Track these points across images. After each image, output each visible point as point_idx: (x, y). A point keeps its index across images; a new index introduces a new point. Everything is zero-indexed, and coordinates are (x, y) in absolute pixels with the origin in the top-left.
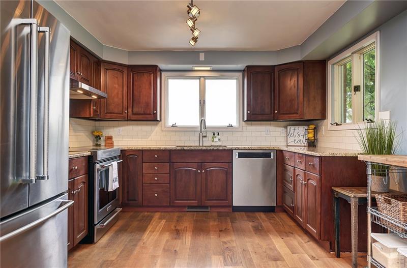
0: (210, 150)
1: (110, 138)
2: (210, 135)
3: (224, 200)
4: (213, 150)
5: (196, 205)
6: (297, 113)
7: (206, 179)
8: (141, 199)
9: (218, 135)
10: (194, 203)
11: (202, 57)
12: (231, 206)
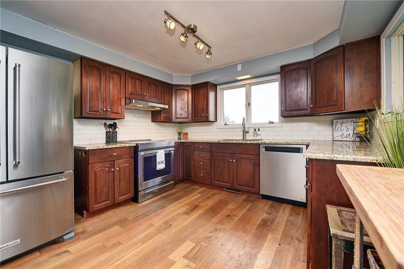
0: (240, 143)
1: (186, 134)
2: (252, 131)
3: (253, 187)
4: (242, 143)
5: (228, 187)
6: (336, 105)
7: (237, 167)
8: (193, 177)
9: (259, 130)
10: (229, 185)
11: (239, 68)
12: (258, 193)
